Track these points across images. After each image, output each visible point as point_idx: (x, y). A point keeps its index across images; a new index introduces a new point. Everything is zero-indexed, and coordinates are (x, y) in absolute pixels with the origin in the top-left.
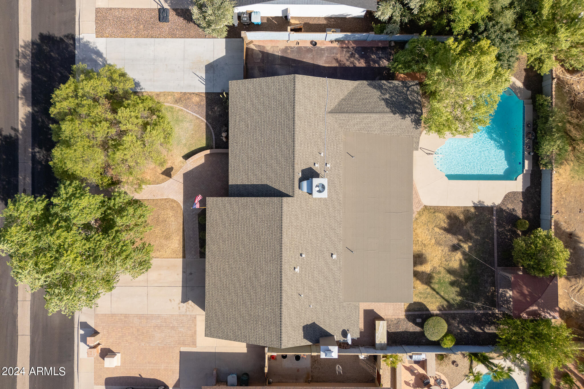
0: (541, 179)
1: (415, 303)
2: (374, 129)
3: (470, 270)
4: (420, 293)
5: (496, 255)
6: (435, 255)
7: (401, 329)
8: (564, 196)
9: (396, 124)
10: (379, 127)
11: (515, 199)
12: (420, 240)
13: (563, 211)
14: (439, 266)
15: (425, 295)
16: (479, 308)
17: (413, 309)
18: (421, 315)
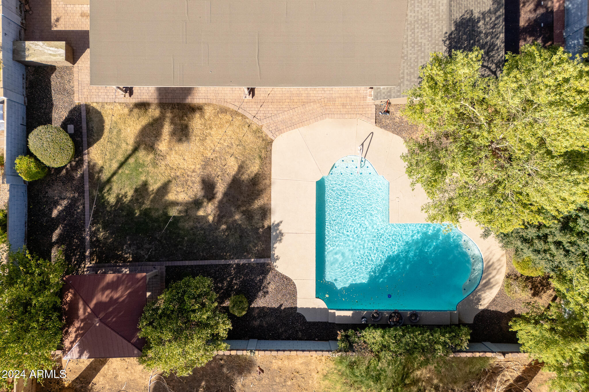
0: (319, 340)
1: (102, 121)
2: (416, 9)
3: (161, 219)
4: (120, 130)
5: (187, 263)
6: (186, 158)
7: (56, 97)
8: (289, 383)
9: (427, 47)
10: (420, 17)
11: (283, 296)
12: (213, 132)
13: (263, 382)
14: (167, 165)
15: (115, 141)
16: (93, 234)
17: (90, 118)
18: (81, 133)
